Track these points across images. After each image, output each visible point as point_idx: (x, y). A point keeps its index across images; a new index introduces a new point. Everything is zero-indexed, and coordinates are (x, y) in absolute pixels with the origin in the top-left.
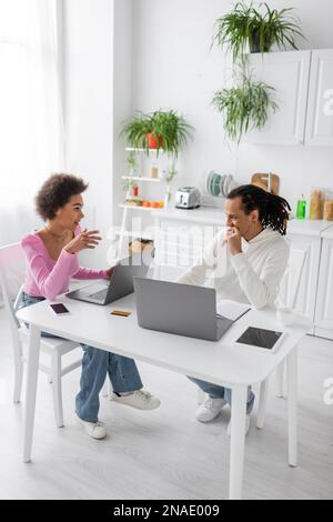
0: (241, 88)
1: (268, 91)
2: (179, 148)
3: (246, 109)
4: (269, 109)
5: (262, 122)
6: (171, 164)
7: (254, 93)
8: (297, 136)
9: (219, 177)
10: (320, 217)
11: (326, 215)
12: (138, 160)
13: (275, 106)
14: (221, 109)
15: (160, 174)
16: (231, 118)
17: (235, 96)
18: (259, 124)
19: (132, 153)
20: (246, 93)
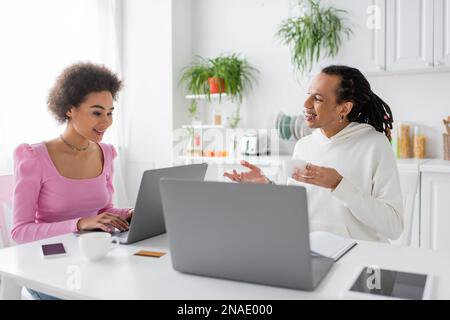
0: (309, 14)
1: (340, 15)
2: (243, 94)
3: (317, 36)
4: (342, 34)
5: (335, 50)
6: (235, 109)
7: (324, 19)
8: (376, 62)
9: (289, 118)
10: (411, 155)
11: (417, 151)
12: (200, 107)
13: (348, 31)
14: (288, 42)
15: (224, 121)
16: (299, 51)
17: (302, 25)
18: (331, 52)
19: (194, 101)
20: (314, 19)
